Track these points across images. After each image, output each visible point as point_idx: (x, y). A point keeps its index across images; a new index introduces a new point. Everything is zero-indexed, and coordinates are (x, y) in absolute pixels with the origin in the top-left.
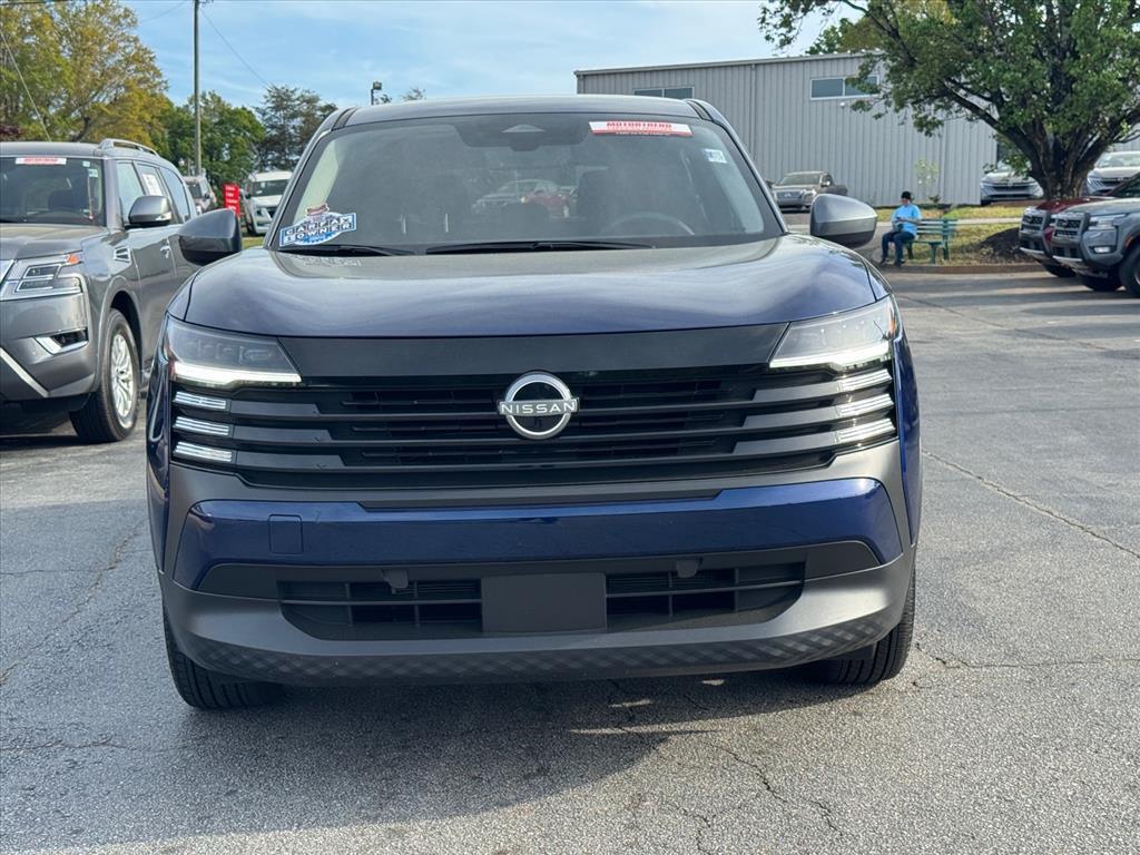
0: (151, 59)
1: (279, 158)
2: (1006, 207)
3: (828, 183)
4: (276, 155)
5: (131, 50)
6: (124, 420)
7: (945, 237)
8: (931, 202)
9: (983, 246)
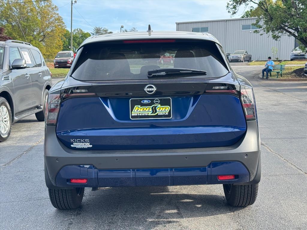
0: (62, 19)
2: (298, 61)
3: (246, 54)
5: (57, 17)
6: (4, 135)
7: (281, 70)
8: (276, 59)
9: (292, 73)
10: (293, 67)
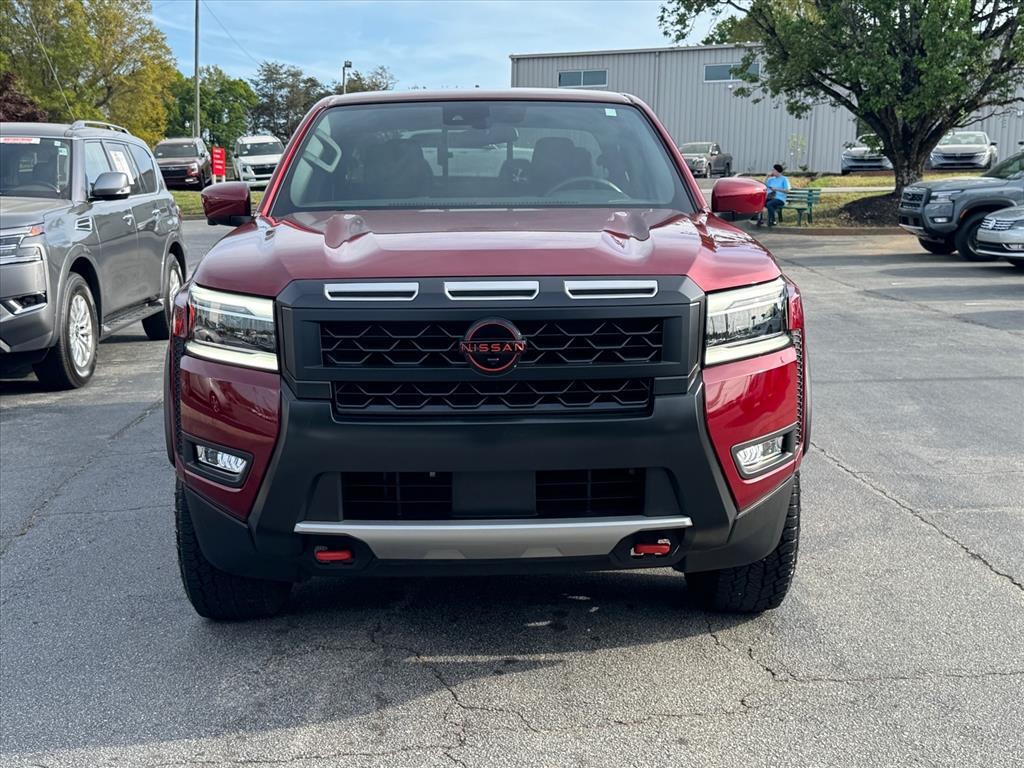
0: (163, 39)
1: (269, 121)
2: (862, 176)
3: (717, 153)
4: (267, 119)
5: (146, 32)
6: (81, 369)
7: (810, 204)
8: (800, 171)
9: (841, 212)
10: (844, 195)
